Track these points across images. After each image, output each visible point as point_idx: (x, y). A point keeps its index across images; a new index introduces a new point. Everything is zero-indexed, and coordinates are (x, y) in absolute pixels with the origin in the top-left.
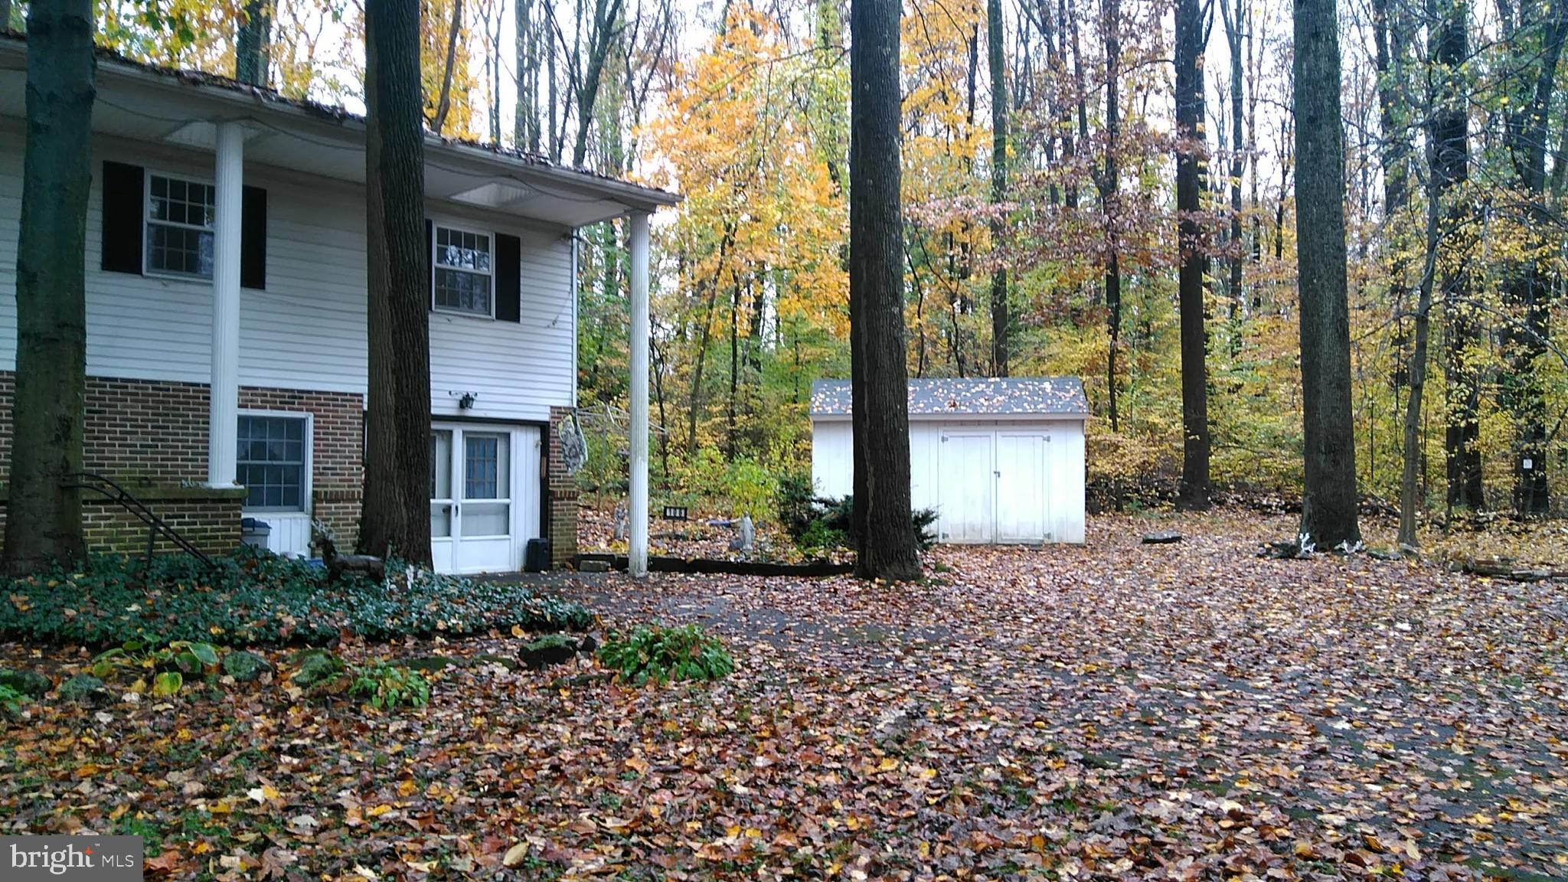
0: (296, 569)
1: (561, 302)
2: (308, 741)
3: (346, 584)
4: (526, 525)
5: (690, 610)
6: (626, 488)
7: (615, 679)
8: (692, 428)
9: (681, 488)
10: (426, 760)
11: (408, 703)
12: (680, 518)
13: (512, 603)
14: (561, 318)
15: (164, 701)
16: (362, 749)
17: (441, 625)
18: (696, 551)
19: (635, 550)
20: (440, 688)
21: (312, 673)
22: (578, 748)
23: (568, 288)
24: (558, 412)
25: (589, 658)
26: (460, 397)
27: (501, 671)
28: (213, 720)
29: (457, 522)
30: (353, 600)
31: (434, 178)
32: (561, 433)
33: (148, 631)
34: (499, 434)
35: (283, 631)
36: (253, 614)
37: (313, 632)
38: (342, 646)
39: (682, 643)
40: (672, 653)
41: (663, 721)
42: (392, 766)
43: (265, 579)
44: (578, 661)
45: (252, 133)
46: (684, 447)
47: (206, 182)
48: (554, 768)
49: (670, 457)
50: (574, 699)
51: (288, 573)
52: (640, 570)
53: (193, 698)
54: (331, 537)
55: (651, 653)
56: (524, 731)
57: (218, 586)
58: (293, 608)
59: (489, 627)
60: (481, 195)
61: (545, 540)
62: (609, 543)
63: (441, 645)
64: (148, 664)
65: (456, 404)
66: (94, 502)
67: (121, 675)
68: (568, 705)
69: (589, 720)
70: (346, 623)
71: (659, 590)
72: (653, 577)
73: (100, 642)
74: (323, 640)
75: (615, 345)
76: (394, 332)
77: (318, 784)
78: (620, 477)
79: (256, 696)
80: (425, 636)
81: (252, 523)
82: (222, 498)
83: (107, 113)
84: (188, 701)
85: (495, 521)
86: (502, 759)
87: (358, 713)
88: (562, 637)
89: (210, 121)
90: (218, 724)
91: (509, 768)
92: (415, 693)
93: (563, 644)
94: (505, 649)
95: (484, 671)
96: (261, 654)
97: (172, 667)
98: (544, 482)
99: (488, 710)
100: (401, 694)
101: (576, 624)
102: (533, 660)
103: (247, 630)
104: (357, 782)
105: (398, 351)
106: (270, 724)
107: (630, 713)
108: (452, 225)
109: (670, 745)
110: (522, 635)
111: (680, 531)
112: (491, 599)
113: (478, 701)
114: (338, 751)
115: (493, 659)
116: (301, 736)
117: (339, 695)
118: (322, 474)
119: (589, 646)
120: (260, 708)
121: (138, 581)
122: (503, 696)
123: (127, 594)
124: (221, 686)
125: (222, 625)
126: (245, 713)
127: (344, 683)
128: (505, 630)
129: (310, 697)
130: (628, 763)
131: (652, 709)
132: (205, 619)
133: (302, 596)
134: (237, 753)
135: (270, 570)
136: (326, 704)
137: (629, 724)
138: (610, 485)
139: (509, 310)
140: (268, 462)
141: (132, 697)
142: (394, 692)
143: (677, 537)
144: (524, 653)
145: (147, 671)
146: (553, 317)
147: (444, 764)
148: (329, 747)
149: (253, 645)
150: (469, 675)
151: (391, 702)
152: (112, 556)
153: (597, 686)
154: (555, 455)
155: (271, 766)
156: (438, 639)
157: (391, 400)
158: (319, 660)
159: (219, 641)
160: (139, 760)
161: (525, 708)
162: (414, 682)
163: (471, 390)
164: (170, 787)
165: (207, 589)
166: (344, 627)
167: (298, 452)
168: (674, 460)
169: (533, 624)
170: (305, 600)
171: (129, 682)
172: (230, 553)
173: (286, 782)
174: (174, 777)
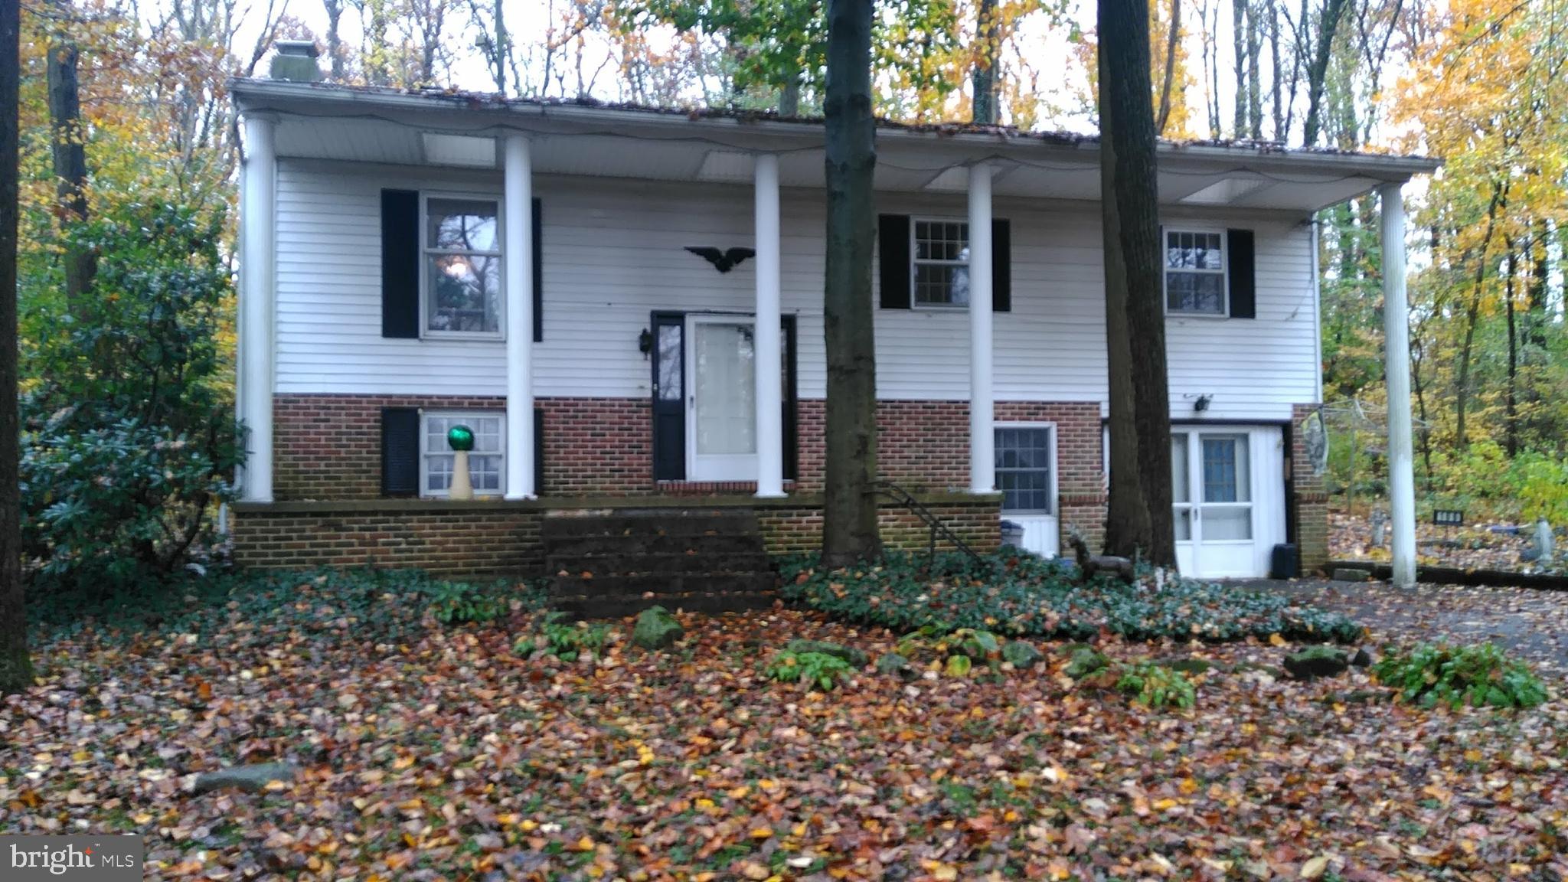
0: (1052, 569)
1: (1301, 293)
2: (1086, 730)
3: (1100, 584)
4: (1270, 529)
5: (1478, 628)
6: (1380, 490)
7: (1397, 698)
8: (1461, 420)
9: (1449, 489)
10: (1201, 761)
11: (1174, 703)
12: (1454, 523)
13: (1268, 612)
14: (1302, 309)
15: (957, 681)
16: (1138, 743)
17: (1196, 629)
18: (1477, 561)
19: (1399, 557)
20: (1207, 693)
21: (1081, 666)
22: (1364, 767)
23: (1308, 277)
24: (1301, 410)
25: (1363, 672)
26: (1195, 400)
27: (1266, 680)
28: (999, 701)
29: (1196, 526)
30: (1107, 599)
31: (1167, 184)
32: (1306, 432)
33: (937, 618)
34: (1234, 435)
35: (1048, 625)
36: (1021, 607)
37: (1075, 627)
38: (1102, 642)
39: (1476, 665)
40: (1464, 675)
41: (1462, 750)
42: (1169, 763)
43: (1025, 577)
44: (1350, 675)
45: (997, 170)
46: (1451, 442)
47: (959, 221)
48: (1342, 785)
49: (1433, 454)
50: (1351, 715)
51: (1046, 571)
52: (1406, 581)
53: (980, 680)
54: (1083, 539)
55: (1439, 673)
56: (1301, 743)
57: (987, 581)
58: (1054, 604)
59: (1246, 634)
60: (1212, 193)
61: (1291, 546)
62: (1367, 549)
63: (1198, 649)
64: (941, 647)
65: (1191, 407)
66: (885, 506)
67: (921, 656)
68: (1346, 722)
69: (1373, 739)
70: (1104, 620)
71: (1434, 604)
72: (1424, 589)
73: (898, 626)
74: (1084, 636)
75: (1357, 332)
76: (1132, 341)
77: (1104, 771)
78: (1371, 478)
79: (1034, 683)
80: (1181, 638)
81: (1008, 525)
82: (982, 502)
83: (887, 173)
84: (977, 683)
85: (1234, 525)
86: (1282, 770)
87: (1127, 708)
88: (1328, 649)
89: (963, 165)
90: (1004, 706)
91: (1291, 779)
92: (1180, 694)
93: (1333, 657)
94: (1266, 658)
95: (1248, 678)
96: (1031, 644)
97: (961, 651)
98: (1289, 485)
99: (1257, 718)
100: (1167, 692)
101: (1341, 636)
102: (1301, 671)
103: (1017, 622)
104: (1139, 773)
105: (1137, 359)
106: (1050, 710)
107: (1420, 737)
108: (1181, 228)
109: (1476, 777)
110: (1282, 644)
111: (1453, 537)
112: (1244, 605)
113: (1245, 708)
114: (1115, 741)
115: (1256, 667)
116: (1079, 724)
117: (1108, 689)
118: (1065, 479)
119: (1362, 661)
120: (1038, 695)
121: (924, 574)
122: (1272, 705)
123: (916, 585)
124: (1003, 672)
125: (996, 616)
126: (1026, 698)
127: (1112, 678)
128: (1263, 638)
129: (1082, 688)
130: (1428, 790)
131: (1446, 735)
132: (981, 610)
133: (1061, 593)
134: (1026, 734)
135: (1029, 568)
136: (1096, 696)
137: (1421, 748)
138: (1359, 487)
139: (1244, 306)
140: (1017, 469)
141: (931, 675)
142: (1160, 691)
143: (1451, 545)
144: (1288, 663)
145: (941, 653)
146: (1292, 309)
147: (1220, 767)
148: (1108, 738)
149: (1024, 636)
150: (1232, 680)
151: (1158, 701)
152: (899, 552)
153: (1376, 703)
154: (1299, 456)
155: (1057, 750)
156: (1195, 643)
157: (1130, 406)
158: (1086, 654)
159: (994, 630)
160: (946, 732)
161: (1298, 719)
162: (1179, 684)
163: (1205, 391)
164: (974, 758)
165: (980, 583)
166: (1103, 625)
167: (1043, 459)
168: (1438, 458)
169: (1293, 633)
170: (1064, 597)
171: (928, 662)
172: (994, 552)
173: (1072, 765)
174: (976, 749)
